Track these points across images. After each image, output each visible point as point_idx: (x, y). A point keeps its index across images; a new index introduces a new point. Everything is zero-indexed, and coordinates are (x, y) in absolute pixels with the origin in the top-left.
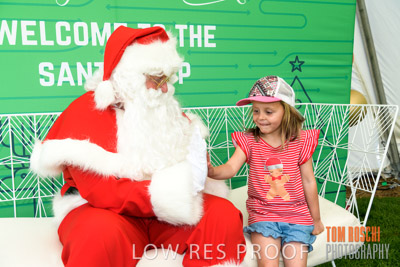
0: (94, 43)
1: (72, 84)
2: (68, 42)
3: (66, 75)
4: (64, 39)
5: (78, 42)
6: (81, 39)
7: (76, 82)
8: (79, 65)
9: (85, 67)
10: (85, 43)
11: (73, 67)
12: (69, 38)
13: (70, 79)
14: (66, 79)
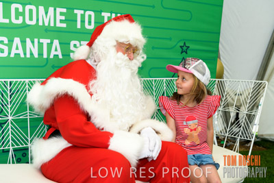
0: (41, 24)
1: (22, 56)
2: (20, 21)
3: (17, 48)
4: (17, 18)
5: (28, 22)
6: (31, 19)
7: (25, 54)
8: (28, 40)
9: (33, 42)
10: (34, 22)
11: (23, 42)
12: (21, 18)
13: (20, 51)
14: (17, 52)
